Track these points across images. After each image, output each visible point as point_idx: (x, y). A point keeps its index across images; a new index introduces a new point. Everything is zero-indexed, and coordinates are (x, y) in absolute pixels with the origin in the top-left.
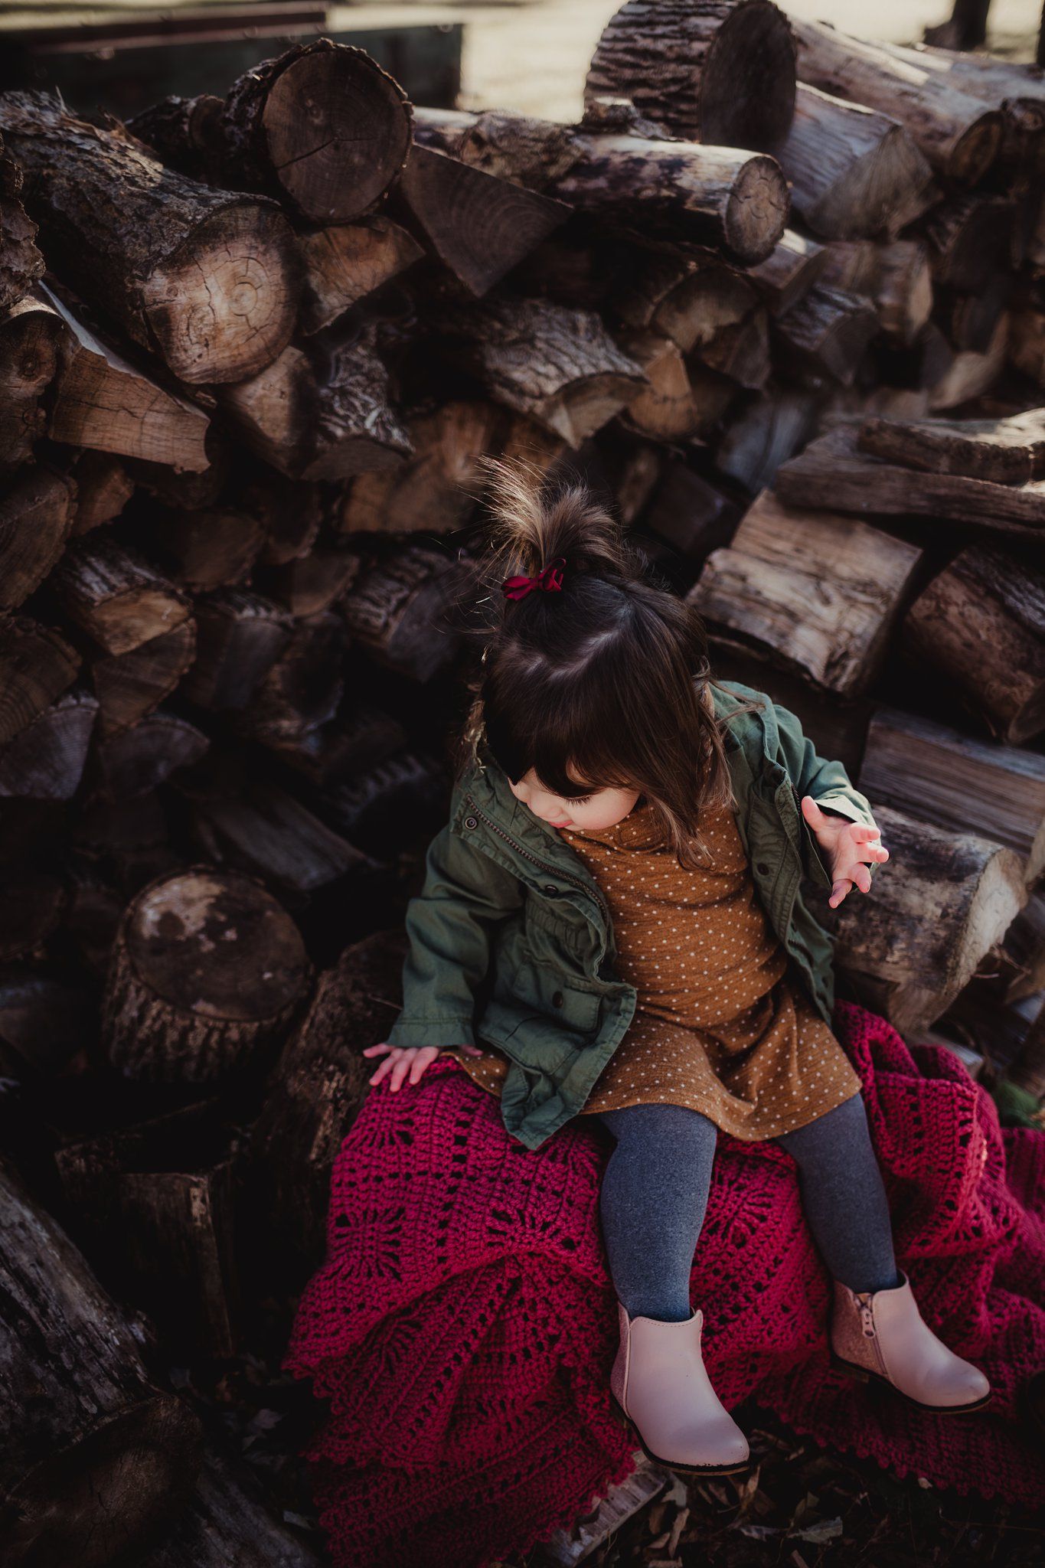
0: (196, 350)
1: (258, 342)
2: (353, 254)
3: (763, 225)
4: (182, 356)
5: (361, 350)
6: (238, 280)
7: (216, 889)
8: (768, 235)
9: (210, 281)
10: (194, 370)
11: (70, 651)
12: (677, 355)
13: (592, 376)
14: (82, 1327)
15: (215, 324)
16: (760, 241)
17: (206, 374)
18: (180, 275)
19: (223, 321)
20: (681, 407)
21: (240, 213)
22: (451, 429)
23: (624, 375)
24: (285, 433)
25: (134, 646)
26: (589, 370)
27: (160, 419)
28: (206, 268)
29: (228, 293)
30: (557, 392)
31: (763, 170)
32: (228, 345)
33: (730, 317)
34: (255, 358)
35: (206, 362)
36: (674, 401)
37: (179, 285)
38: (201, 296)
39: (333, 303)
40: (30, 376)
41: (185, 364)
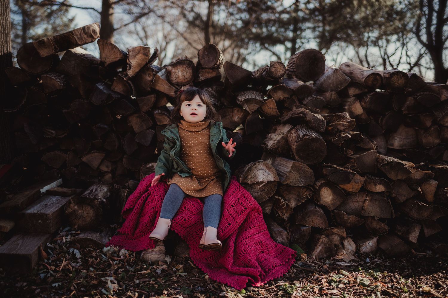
0: (175, 79)
1: (186, 80)
2: (208, 73)
3: (278, 73)
4: (172, 79)
5: (210, 89)
6: (183, 70)
9: (179, 69)
10: (174, 81)
11: (151, 121)
12: (274, 100)
13: (251, 99)
15: (179, 76)
17: (176, 82)
18: (174, 67)
20: (274, 110)
21: (186, 61)
22: (235, 112)
23: (258, 100)
25: (162, 124)
27: (167, 87)
28: (178, 68)
29: (182, 72)
30: (244, 100)
31: (279, 64)
32: (180, 79)
33: (286, 96)
34: (185, 82)
35: (176, 81)
36: (273, 109)
37: (173, 69)
38: (177, 71)
39: (202, 78)
40: (150, 77)
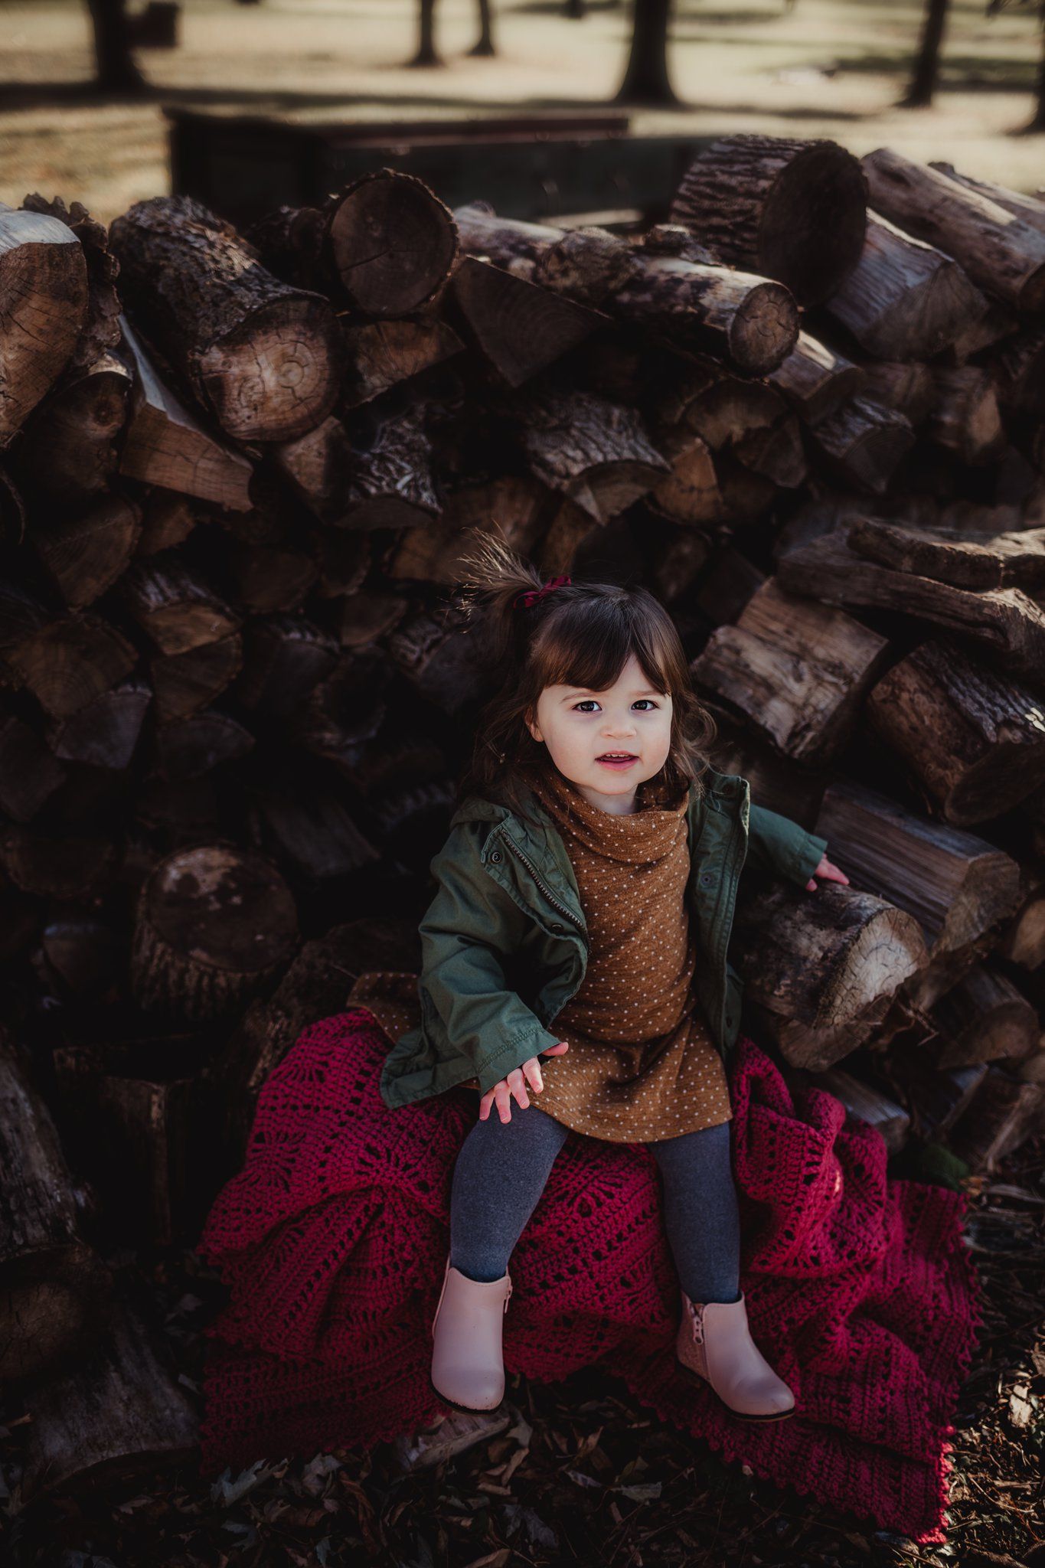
0: (246, 412)
1: (302, 410)
2: (399, 345)
3: (770, 342)
4: (233, 416)
5: (406, 424)
6: (286, 358)
7: (233, 862)
8: (774, 351)
9: (261, 358)
10: (243, 428)
11: (129, 646)
12: (706, 450)
13: (614, 462)
14: (34, 1183)
15: (264, 393)
16: (766, 356)
17: (253, 431)
18: (234, 352)
19: (271, 391)
20: (707, 497)
21: (292, 305)
22: (502, 500)
23: (646, 464)
24: (320, 487)
25: (184, 649)
26: (612, 457)
27: (211, 465)
28: (258, 347)
29: (277, 368)
30: (581, 474)
31: (772, 296)
32: (275, 411)
33: (758, 422)
34: (300, 422)
35: (254, 422)
36: (700, 491)
37: (234, 359)
38: (253, 369)
39: (376, 382)
40: (103, 421)
41: (235, 423)
